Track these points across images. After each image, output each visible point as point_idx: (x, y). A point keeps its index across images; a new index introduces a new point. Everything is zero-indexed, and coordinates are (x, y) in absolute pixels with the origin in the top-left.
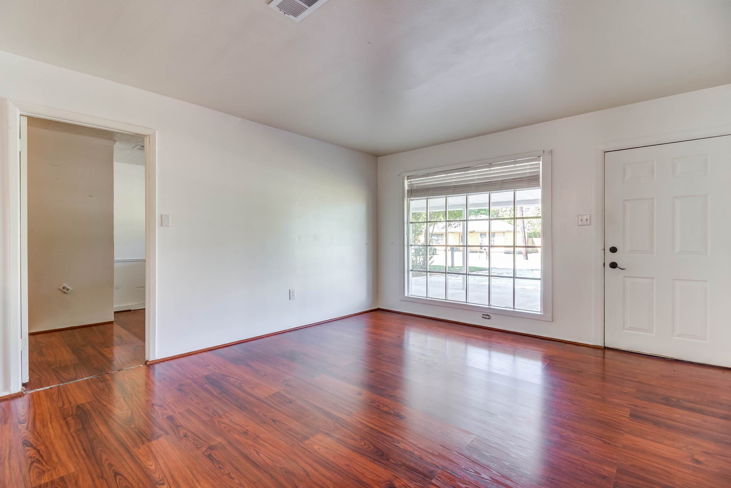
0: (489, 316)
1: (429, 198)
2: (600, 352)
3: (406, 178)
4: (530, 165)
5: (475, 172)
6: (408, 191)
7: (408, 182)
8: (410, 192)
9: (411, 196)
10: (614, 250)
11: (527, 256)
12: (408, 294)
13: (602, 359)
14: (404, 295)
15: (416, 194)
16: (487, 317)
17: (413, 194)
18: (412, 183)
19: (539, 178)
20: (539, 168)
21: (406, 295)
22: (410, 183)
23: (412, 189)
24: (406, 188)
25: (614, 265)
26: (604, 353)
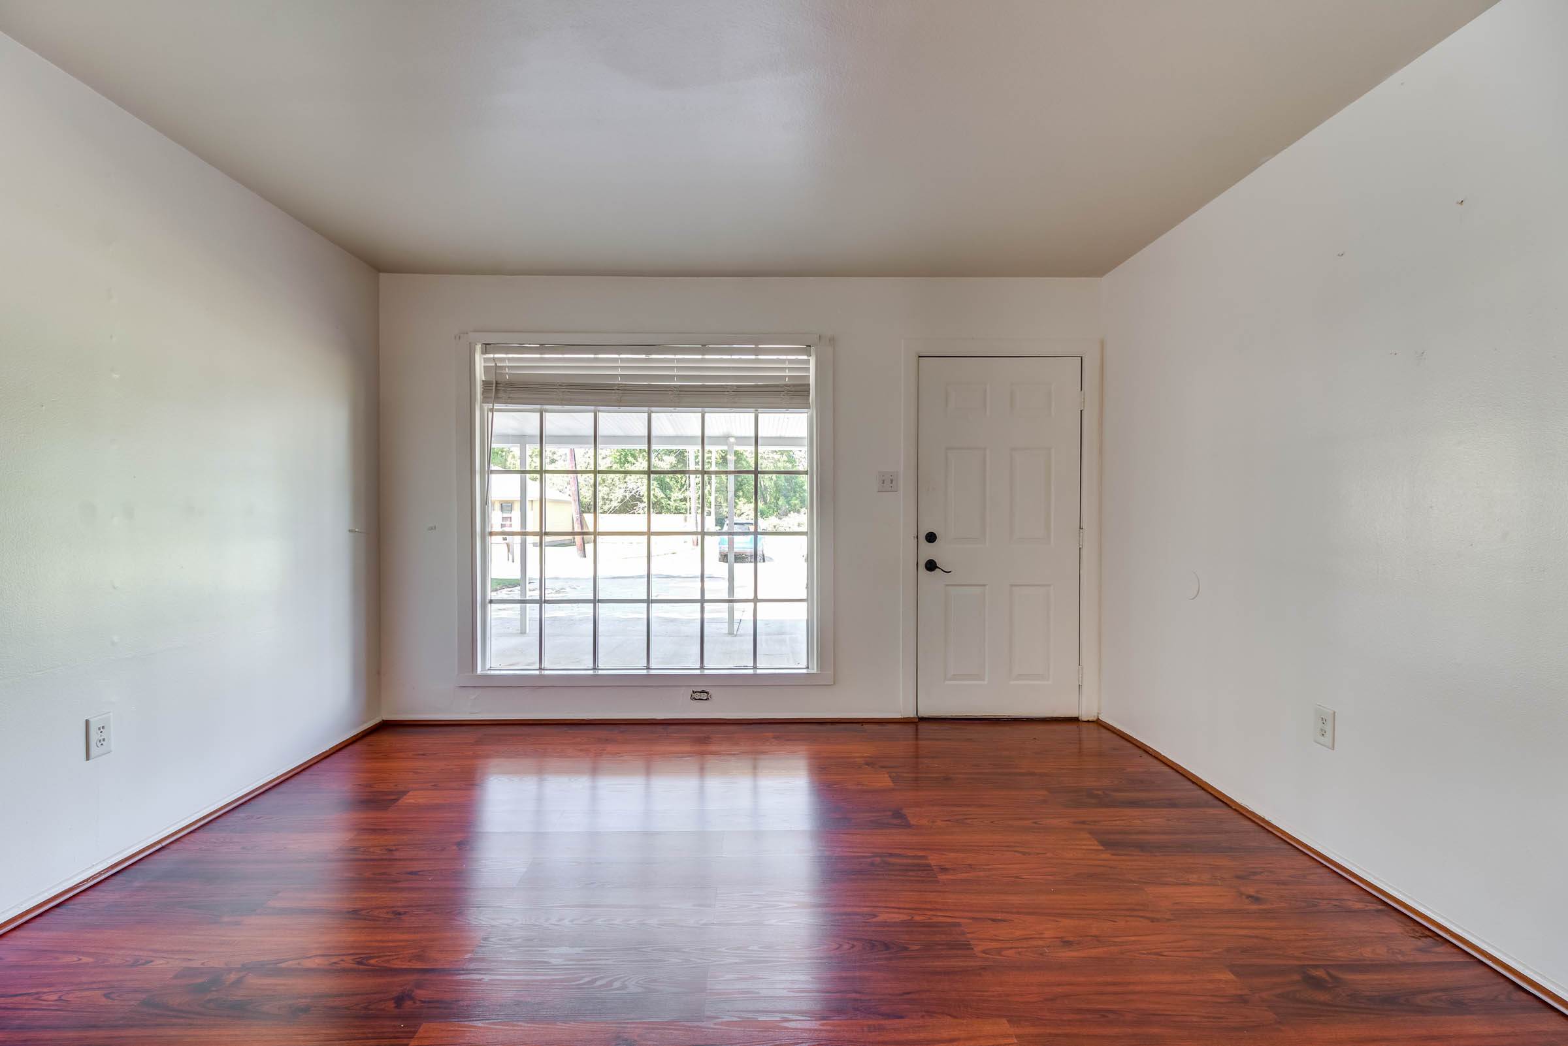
0: (706, 693)
1: (547, 411)
2: (910, 730)
3: (478, 347)
4: (791, 361)
5: (674, 359)
6: (486, 384)
7: (486, 360)
8: (494, 388)
9: (497, 399)
10: (931, 538)
11: (584, 546)
12: (483, 668)
13: (914, 742)
14: (473, 671)
15: (511, 395)
16: (704, 696)
17: (501, 394)
18: (498, 365)
19: (809, 392)
20: (808, 369)
21: (479, 671)
22: (493, 364)
23: (499, 381)
24: (480, 375)
25: (931, 566)
26: (917, 729)
